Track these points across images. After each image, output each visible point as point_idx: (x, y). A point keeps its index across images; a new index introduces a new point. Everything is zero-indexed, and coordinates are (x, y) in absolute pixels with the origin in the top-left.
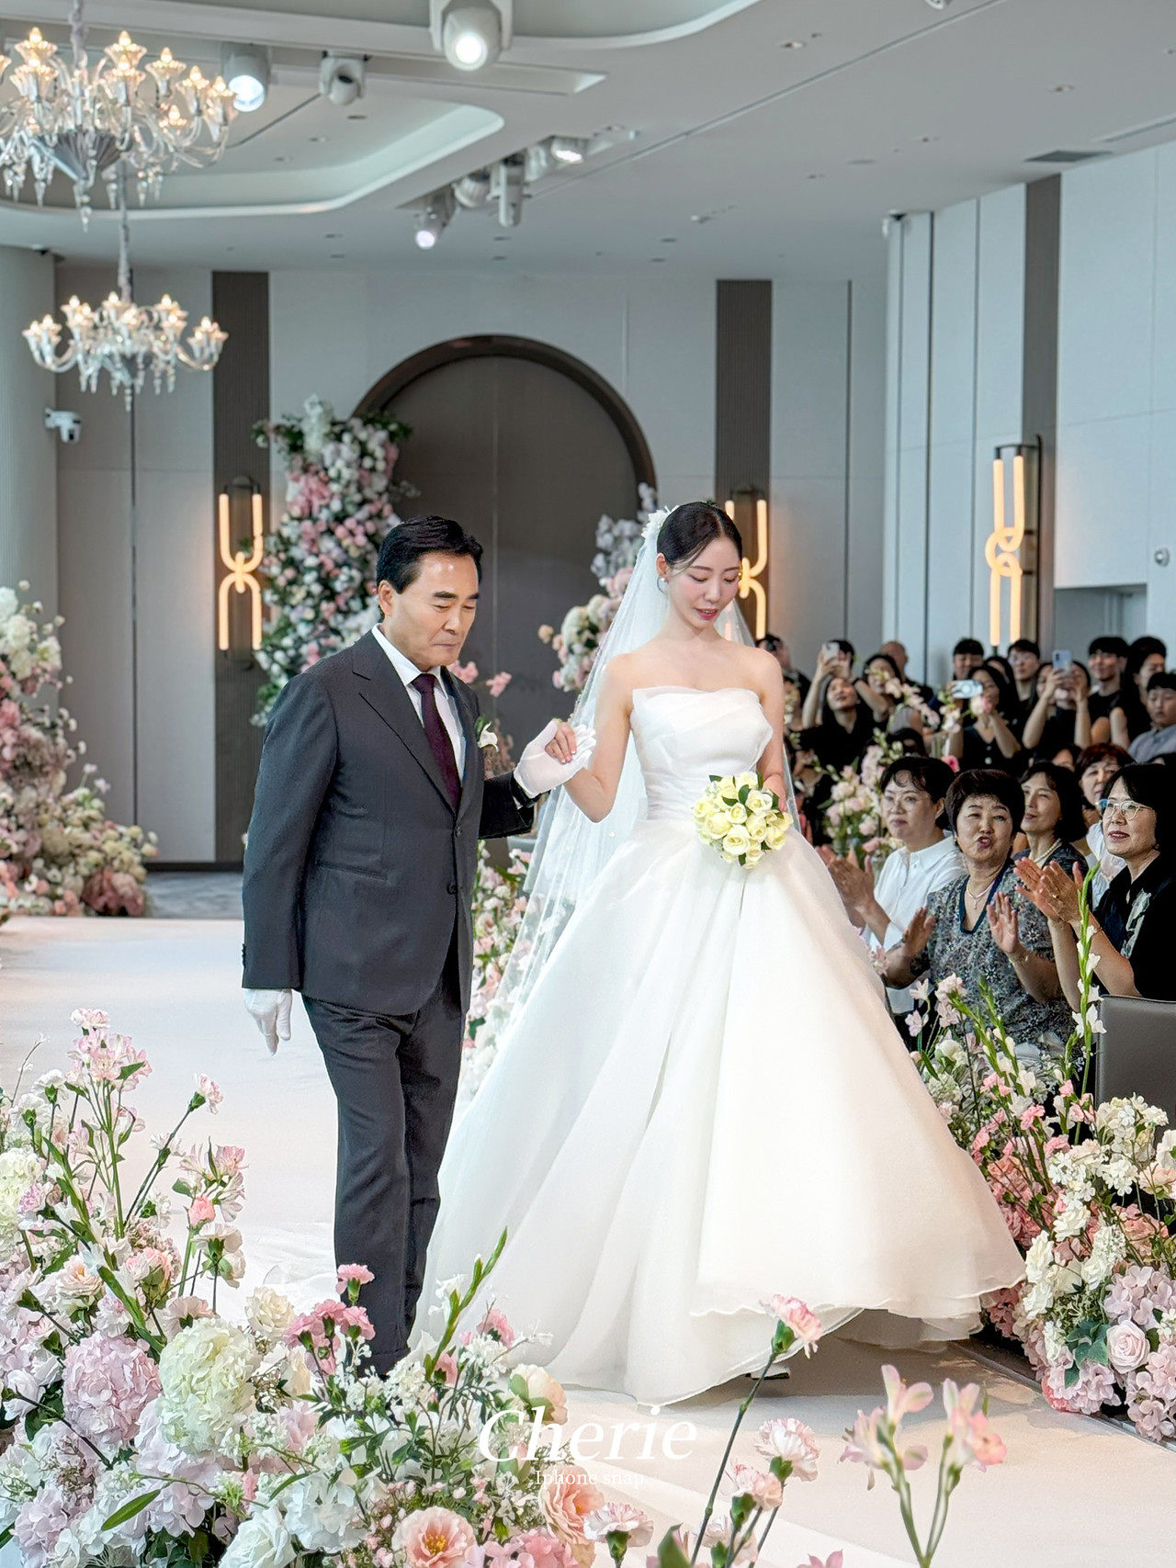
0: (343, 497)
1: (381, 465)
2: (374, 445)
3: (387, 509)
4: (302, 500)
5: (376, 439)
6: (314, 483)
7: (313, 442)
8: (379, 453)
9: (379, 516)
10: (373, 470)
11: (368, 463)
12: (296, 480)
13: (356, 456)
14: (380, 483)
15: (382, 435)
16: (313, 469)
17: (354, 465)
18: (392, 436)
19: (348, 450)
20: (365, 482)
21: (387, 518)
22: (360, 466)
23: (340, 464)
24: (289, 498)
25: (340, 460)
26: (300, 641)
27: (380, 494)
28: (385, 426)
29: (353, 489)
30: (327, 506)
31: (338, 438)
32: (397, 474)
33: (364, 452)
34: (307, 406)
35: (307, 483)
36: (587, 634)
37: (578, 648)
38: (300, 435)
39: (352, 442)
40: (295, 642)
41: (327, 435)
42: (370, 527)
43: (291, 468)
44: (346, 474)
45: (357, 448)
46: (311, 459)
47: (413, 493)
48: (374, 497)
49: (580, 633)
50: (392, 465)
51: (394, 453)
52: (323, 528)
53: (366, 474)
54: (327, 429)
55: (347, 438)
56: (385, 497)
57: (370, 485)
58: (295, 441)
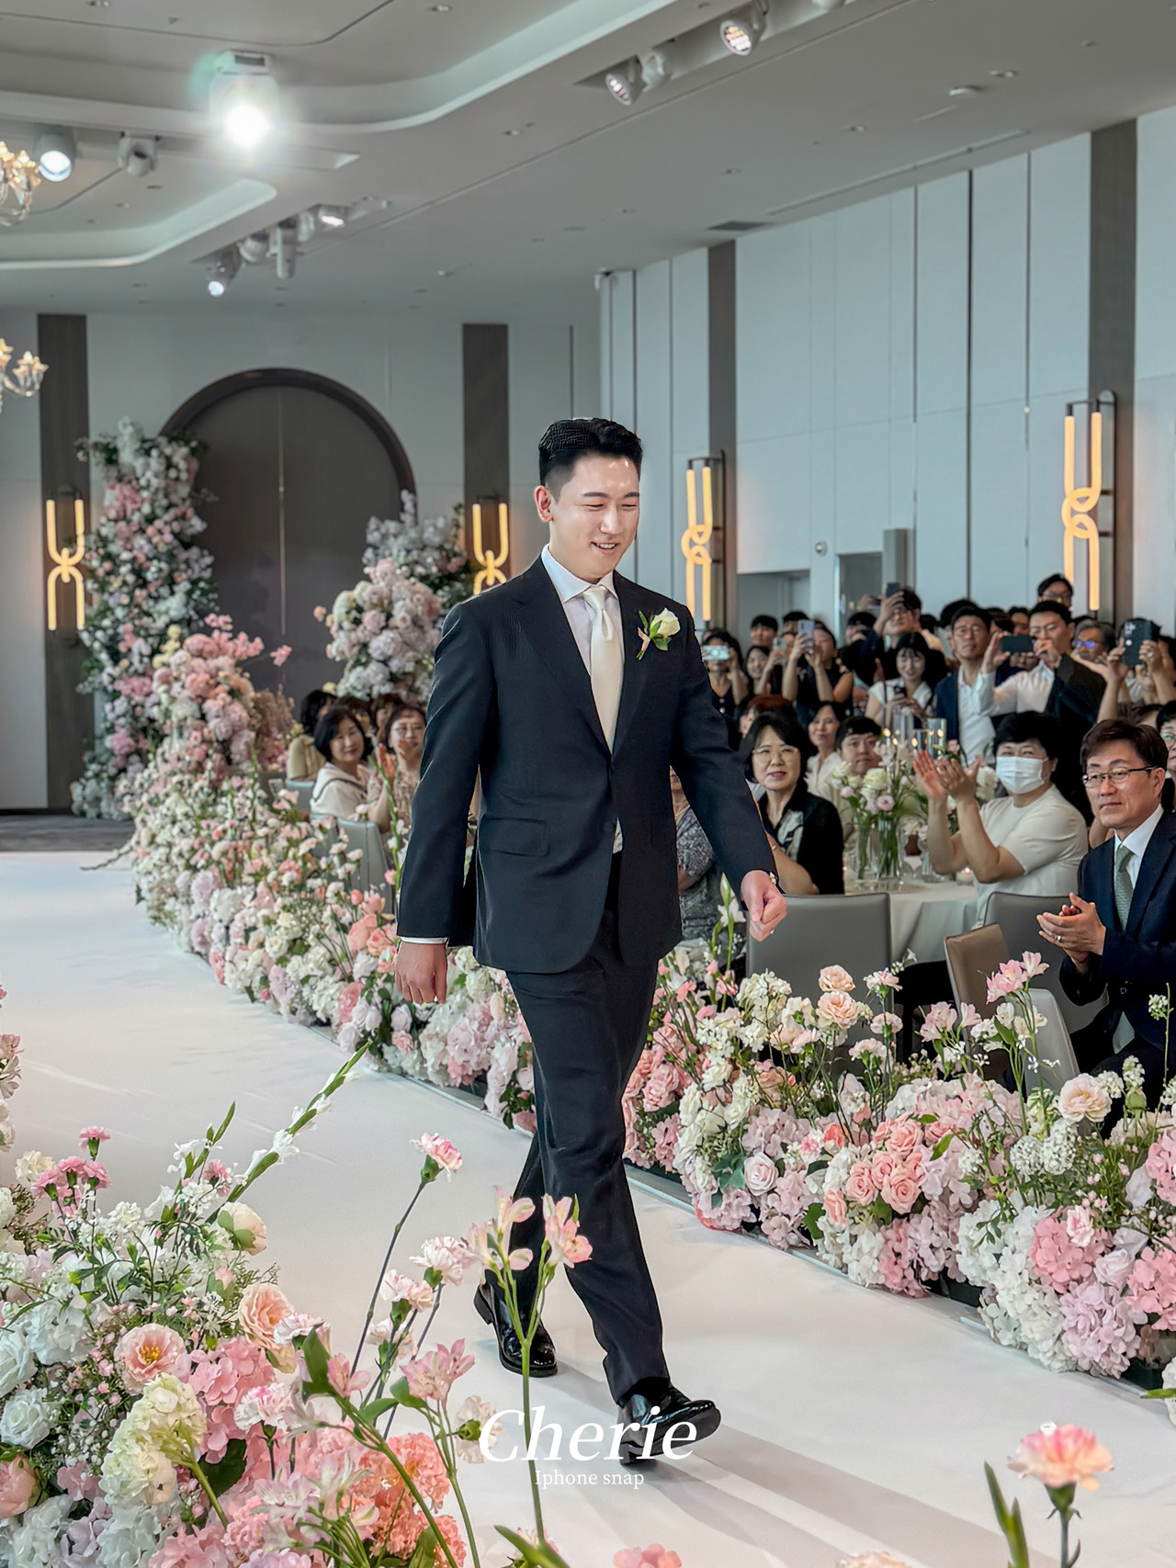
0: (152, 502)
1: (184, 476)
2: (177, 459)
3: (190, 512)
4: (117, 504)
5: (180, 454)
6: (127, 491)
7: (126, 456)
8: (182, 465)
9: (183, 517)
10: (177, 479)
11: (173, 473)
12: (113, 488)
13: (163, 468)
14: (184, 490)
15: (184, 450)
16: (126, 479)
17: (162, 476)
18: (193, 452)
19: (155, 463)
20: (170, 490)
21: (189, 520)
22: (167, 476)
23: (149, 474)
24: (106, 503)
25: (149, 472)
26: (117, 622)
27: (184, 500)
28: (187, 443)
29: (160, 495)
30: (139, 510)
31: (147, 453)
32: (198, 483)
33: (170, 465)
34: (120, 426)
35: (121, 490)
36: (354, 614)
37: (346, 625)
38: (115, 450)
39: (159, 456)
40: (113, 622)
41: (137, 451)
42: (176, 526)
43: (107, 478)
44: (155, 482)
45: (163, 461)
46: (125, 470)
47: (212, 498)
48: (179, 502)
49: (348, 613)
50: (193, 475)
51: (195, 465)
52: (135, 528)
53: (172, 483)
54: (137, 445)
55: (154, 453)
56: (188, 503)
57: (176, 492)
58: (111, 455)
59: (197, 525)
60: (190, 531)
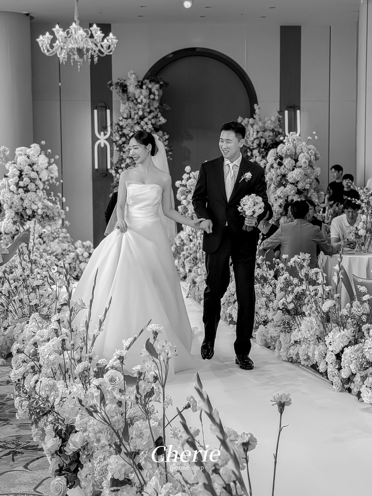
0: (143, 110)
1: (157, 98)
2: (154, 90)
3: (159, 114)
4: (127, 111)
5: (155, 88)
6: (131, 104)
7: (131, 89)
8: (156, 93)
9: (156, 117)
10: (154, 99)
11: (152, 96)
12: (124, 103)
13: (148, 93)
14: (156, 104)
15: (157, 86)
16: (131, 99)
17: (147, 98)
18: (161, 86)
19: (145, 92)
20: (151, 104)
21: (159, 118)
22: (149, 98)
23: (142, 97)
24: (121, 111)
25: (142, 95)
27: (156, 109)
28: (158, 82)
29: (147, 107)
30: (137, 113)
31: (141, 87)
32: (162, 101)
33: (151, 93)
34: (129, 75)
35: (129, 105)
38: (126, 86)
39: (146, 89)
40: (126, 166)
41: (136, 86)
42: (153, 121)
43: (123, 99)
44: (145, 101)
45: (148, 91)
46: (130, 95)
47: (168, 108)
48: (154, 110)
50: (160, 98)
51: (161, 92)
52: (136, 122)
53: (151, 101)
54: (136, 84)
55: (144, 87)
56: (158, 110)
57: (153, 105)
58: (124, 88)
59: (163, 120)
60: (159, 124)
